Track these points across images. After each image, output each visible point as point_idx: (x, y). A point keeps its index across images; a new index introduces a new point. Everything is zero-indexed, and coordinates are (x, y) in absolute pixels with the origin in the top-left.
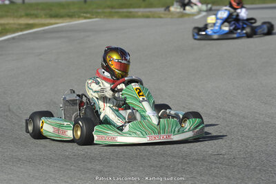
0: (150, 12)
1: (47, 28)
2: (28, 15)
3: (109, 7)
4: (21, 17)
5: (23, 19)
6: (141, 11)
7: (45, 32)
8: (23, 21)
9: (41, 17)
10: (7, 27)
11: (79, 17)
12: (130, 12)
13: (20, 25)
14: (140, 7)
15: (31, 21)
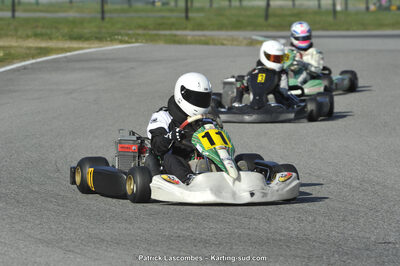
0: (204, 36)
1: (68, 54)
2: (36, 35)
3: (140, 27)
4: (28, 37)
5: (30, 40)
6: (189, 34)
7: (68, 60)
8: (33, 43)
9: (57, 38)
10: (13, 51)
11: (112, 40)
12: (175, 36)
13: (29, 48)
14: (185, 28)
15: (43, 44)
